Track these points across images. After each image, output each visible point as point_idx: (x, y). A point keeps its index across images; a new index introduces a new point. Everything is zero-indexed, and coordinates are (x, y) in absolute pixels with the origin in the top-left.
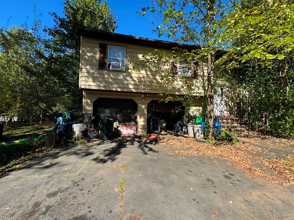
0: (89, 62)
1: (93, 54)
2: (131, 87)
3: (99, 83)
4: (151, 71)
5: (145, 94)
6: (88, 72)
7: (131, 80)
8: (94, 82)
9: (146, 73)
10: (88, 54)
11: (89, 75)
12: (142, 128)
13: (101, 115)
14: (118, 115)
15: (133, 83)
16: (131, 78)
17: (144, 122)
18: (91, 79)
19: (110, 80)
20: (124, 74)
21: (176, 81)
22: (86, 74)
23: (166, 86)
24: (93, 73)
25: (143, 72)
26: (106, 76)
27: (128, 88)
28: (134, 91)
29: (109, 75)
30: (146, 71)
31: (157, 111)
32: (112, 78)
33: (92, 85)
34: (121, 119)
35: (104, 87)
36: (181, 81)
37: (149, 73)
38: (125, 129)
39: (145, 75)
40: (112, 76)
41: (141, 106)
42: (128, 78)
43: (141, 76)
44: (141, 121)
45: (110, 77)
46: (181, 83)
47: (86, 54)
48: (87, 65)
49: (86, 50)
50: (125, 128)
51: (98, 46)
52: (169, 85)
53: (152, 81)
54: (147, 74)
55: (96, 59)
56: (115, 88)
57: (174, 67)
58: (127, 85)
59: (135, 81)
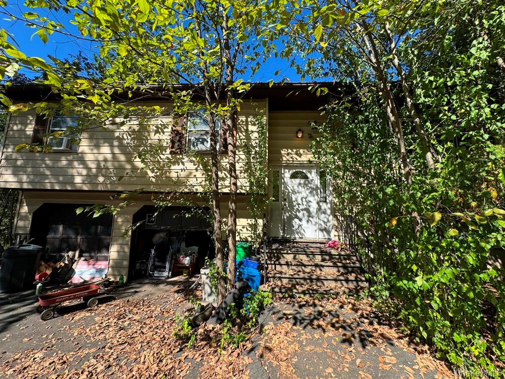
0: (15, 141)
1: (23, 127)
6: (8, 158)
9: (112, 150)
10: (15, 128)
14: (80, 237)
15: (84, 172)
16: (81, 164)
24: (16, 160)
25: (106, 150)
28: (85, 188)
29: (43, 161)
30: (112, 146)
32: (49, 165)
36: (191, 162)
37: (117, 150)
39: (109, 157)
40: (48, 162)
42: (76, 164)
43: (101, 158)
45: (45, 164)
47: (12, 128)
48: (10, 145)
54: (113, 153)
55: (26, 135)
58: (73, 176)
59: (89, 169)
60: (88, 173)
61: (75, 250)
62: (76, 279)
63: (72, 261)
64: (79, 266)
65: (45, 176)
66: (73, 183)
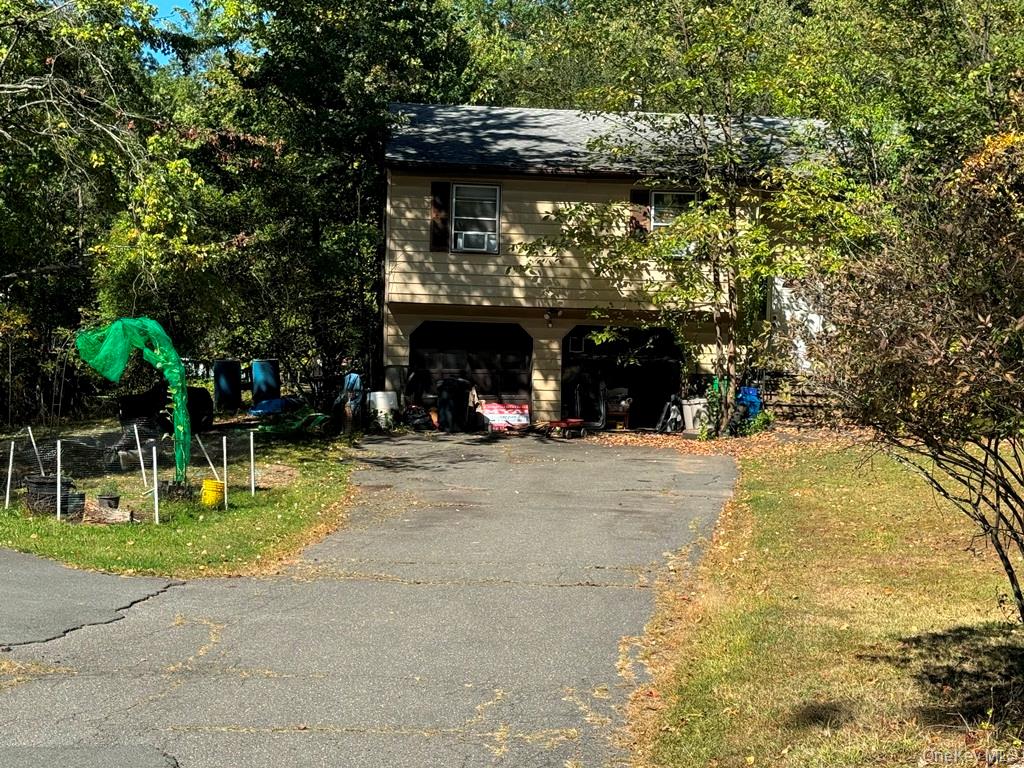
0: (410, 234)
1: (419, 215)
2: (518, 293)
3: (435, 288)
5: (553, 311)
6: (409, 260)
7: (517, 275)
8: (423, 284)
10: (409, 215)
11: (412, 268)
12: (551, 409)
13: (433, 370)
14: (479, 371)
15: (522, 283)
16: (517, 271)
18: (416, 280)
19: (463, 278)
20: (499, 260)
21: (644, 273)
22: (404, 266)
23: (615, 285)
24: (422, 263)
26: (452, 268)
27: (511, 297)
28: (524, 303)
29: (458, 264)
31: (595, 357)
32: (466, 274)
33: (419, 293)
34: (489, 382)
35: (448, 296)
36: (659, 270)
38: (496, 411)
39: (557, 260)
40: (466, 267)
41: (548, 345)
44: (546, 389)
45: (464, 270)
46: (659, 276)
47: (404, 215)
48: (405, 242)
49: (403, 206)
50: (496, 406)
51: (429, 189)
52: (622, 283)
53: (576, 274)
55: (425, 225)
56: (476, 298)
57: (638, 231)
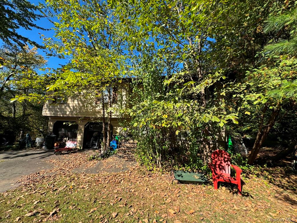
3: (51, 112)
4: (81, 101)
6: (47, 106)
7: (69, 108)
9: (78, 102)
11: (47, 108)
13: (60, 132)
14: (69, 133)
17: (81, 138)
18: (48, 110)
20: (65, 105)
25: (76, 102)
29: (57, 106)
31: (95, 130)
33: (48, 113)
37: (80, 103)
40: (59, 107)
41: (80, 126)
42: (67, 108)
43: (74, 105)
44: (79, 138)
52: (93, 110)
54: (78, 104)
56: (59, 114)
58: (66, 112)
59: (71, 109)
60: (71, 111)
61: (66, 138)
62: (67, 146)
63: (66, 141)
64: (67, 143)
65: (58, 112)
66: (66, 114)
